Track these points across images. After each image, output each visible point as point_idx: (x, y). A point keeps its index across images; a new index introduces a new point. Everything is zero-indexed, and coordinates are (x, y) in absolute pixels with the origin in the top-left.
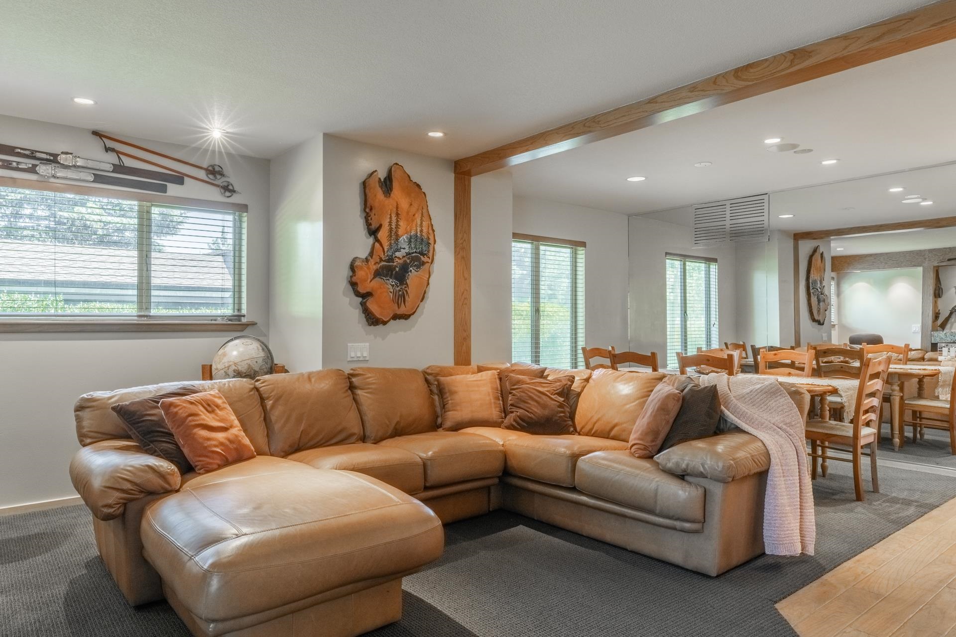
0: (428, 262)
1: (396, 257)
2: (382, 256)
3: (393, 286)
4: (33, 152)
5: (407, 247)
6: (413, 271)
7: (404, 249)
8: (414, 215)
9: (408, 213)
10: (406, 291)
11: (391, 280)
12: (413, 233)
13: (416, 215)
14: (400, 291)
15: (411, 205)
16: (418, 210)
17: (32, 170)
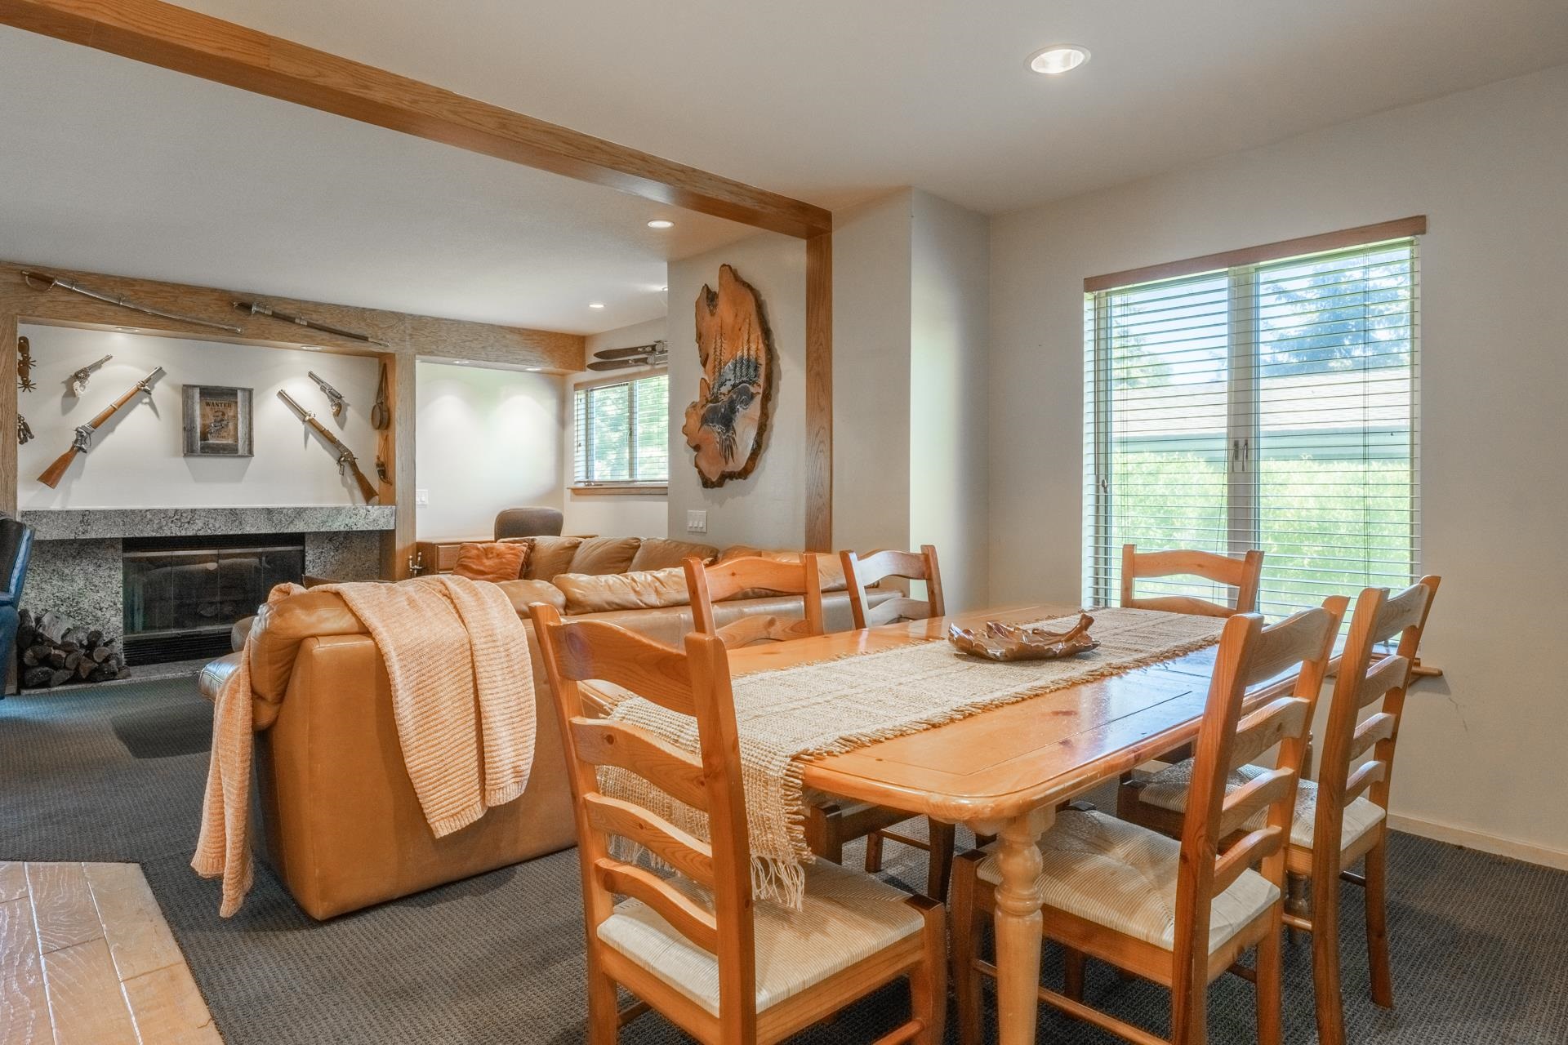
0: (758, 393)
1: (721, 394)
2: (708, 396)
3: (719, 433)
4: (644, 347)
5: (732, 377)
6: (740, 409)
7: (730, 380)
8: (740, 330)
9: (733, 327)
10: (734, 440)
11: (717, 426)
12: (739, 354)
13: (743, 328)
14: (726, 439)
15: (736, 315)
16: (744, 319)
17: (644, 361)
